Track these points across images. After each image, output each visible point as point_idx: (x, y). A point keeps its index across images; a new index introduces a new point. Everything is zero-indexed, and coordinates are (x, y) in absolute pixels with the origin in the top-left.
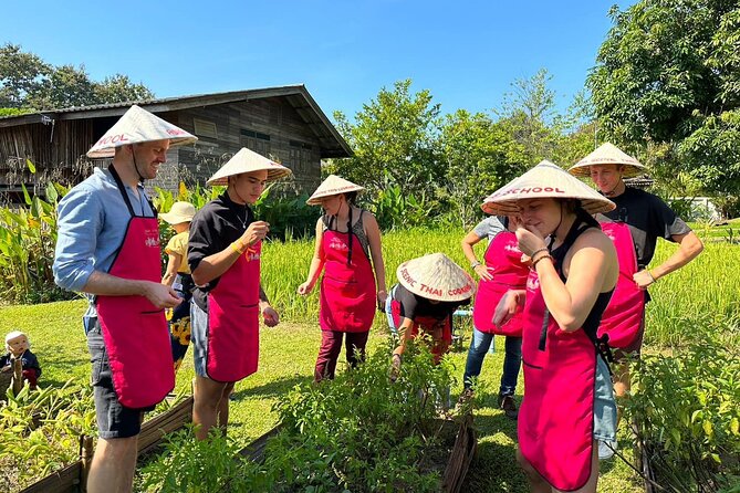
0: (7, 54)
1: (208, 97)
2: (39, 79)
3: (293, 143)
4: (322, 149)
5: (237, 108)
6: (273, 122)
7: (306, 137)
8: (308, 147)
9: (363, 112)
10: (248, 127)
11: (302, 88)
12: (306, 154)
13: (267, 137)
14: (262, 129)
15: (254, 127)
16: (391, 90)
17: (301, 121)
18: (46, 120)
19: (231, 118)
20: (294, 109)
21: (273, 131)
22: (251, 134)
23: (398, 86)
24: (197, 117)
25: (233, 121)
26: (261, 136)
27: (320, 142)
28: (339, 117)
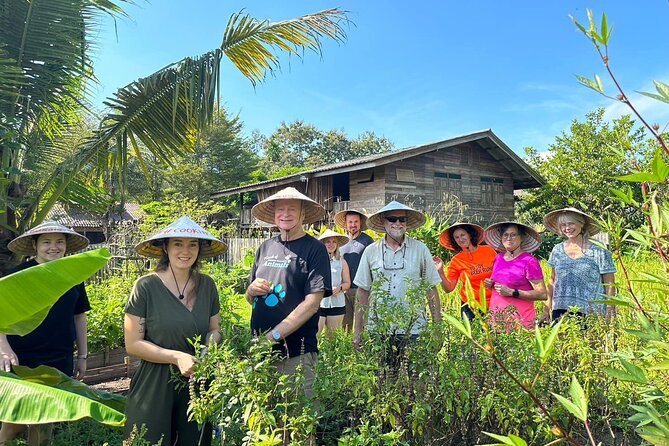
0: (296, 128)
1: (404, 153)
2: (314, 143)
3: (483, 179)
4: (515, 182)
5: (431, 157)
6: (464, 163)
7: (497, 172)
8: (500, 181)
9: (556, 144)
10: (442, 171)
11: (489, 132)
12: (497, 188)
13: (458, 177)
14: (454, 170)
15: (447, 169)
16: (583, 121)
17: (492, 159)
18: (303, 178)
19: (427, 165)
20: (485, 150)
21: (465, 171)
22: (444, 175)
23: (591, 116)
24: (399, 167)
25: (429, 167)
26: (453, 176)
27: (512, 176)
28: (531, 152)
